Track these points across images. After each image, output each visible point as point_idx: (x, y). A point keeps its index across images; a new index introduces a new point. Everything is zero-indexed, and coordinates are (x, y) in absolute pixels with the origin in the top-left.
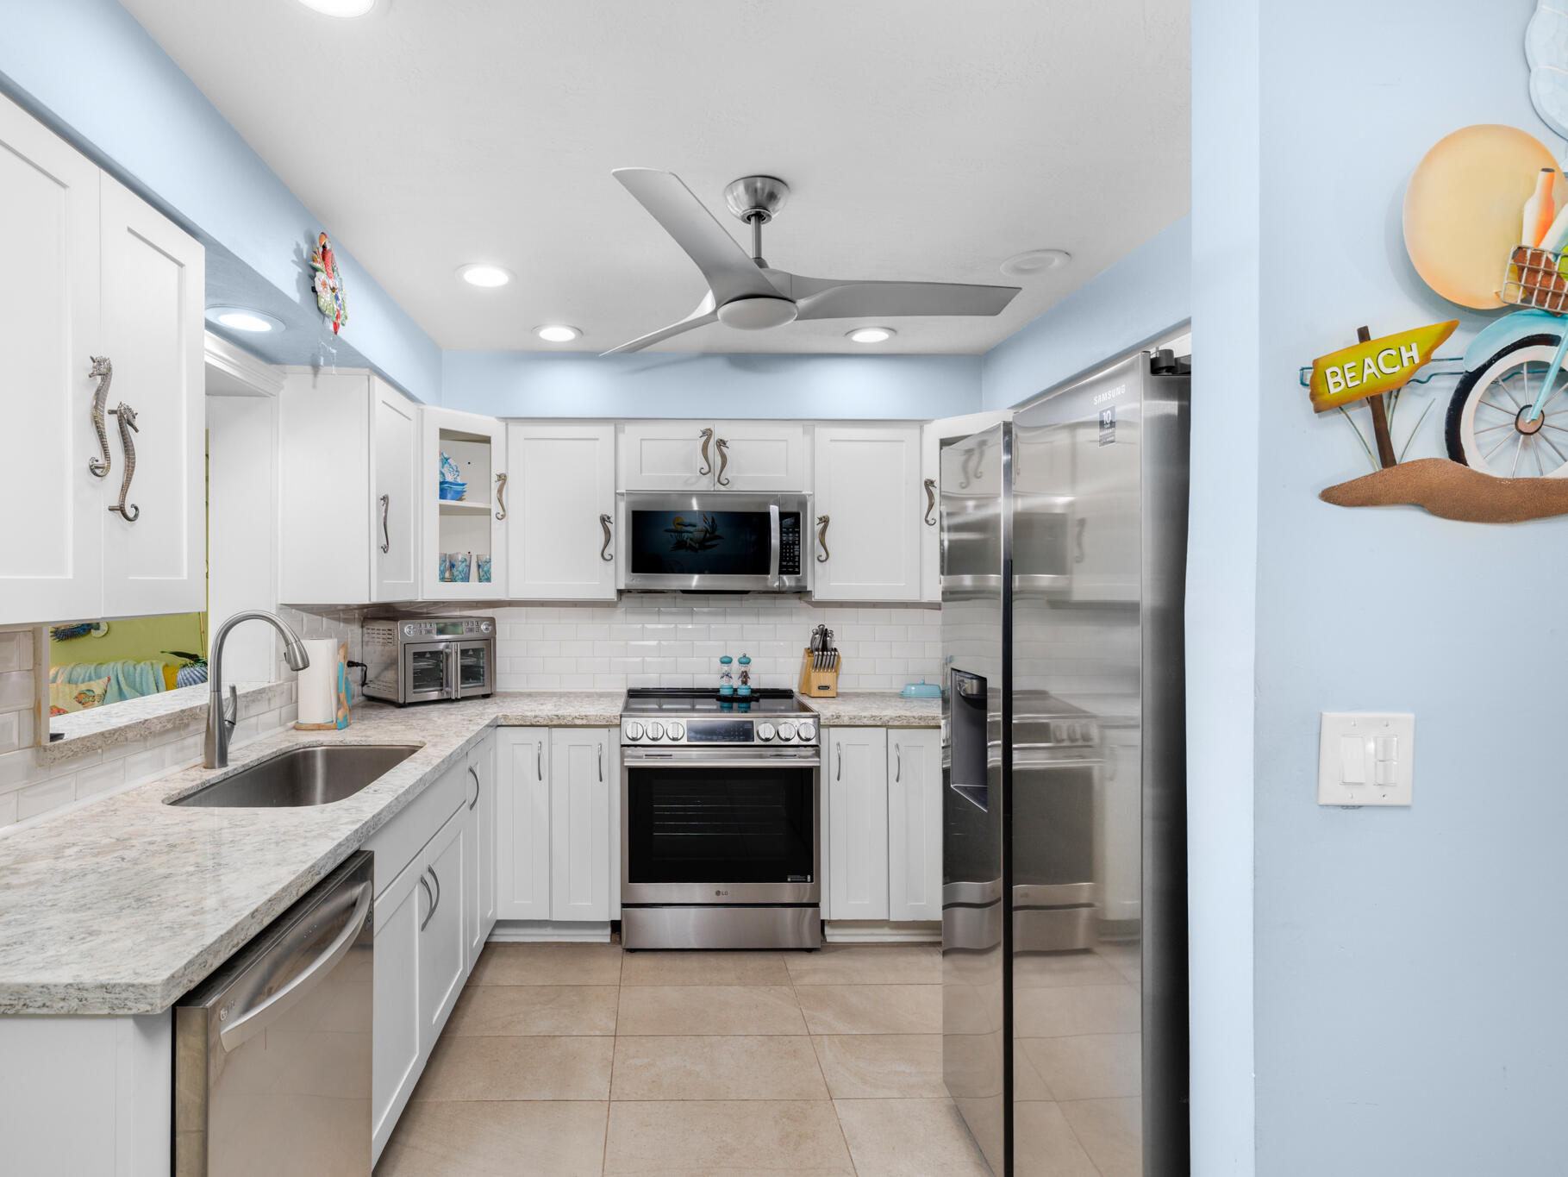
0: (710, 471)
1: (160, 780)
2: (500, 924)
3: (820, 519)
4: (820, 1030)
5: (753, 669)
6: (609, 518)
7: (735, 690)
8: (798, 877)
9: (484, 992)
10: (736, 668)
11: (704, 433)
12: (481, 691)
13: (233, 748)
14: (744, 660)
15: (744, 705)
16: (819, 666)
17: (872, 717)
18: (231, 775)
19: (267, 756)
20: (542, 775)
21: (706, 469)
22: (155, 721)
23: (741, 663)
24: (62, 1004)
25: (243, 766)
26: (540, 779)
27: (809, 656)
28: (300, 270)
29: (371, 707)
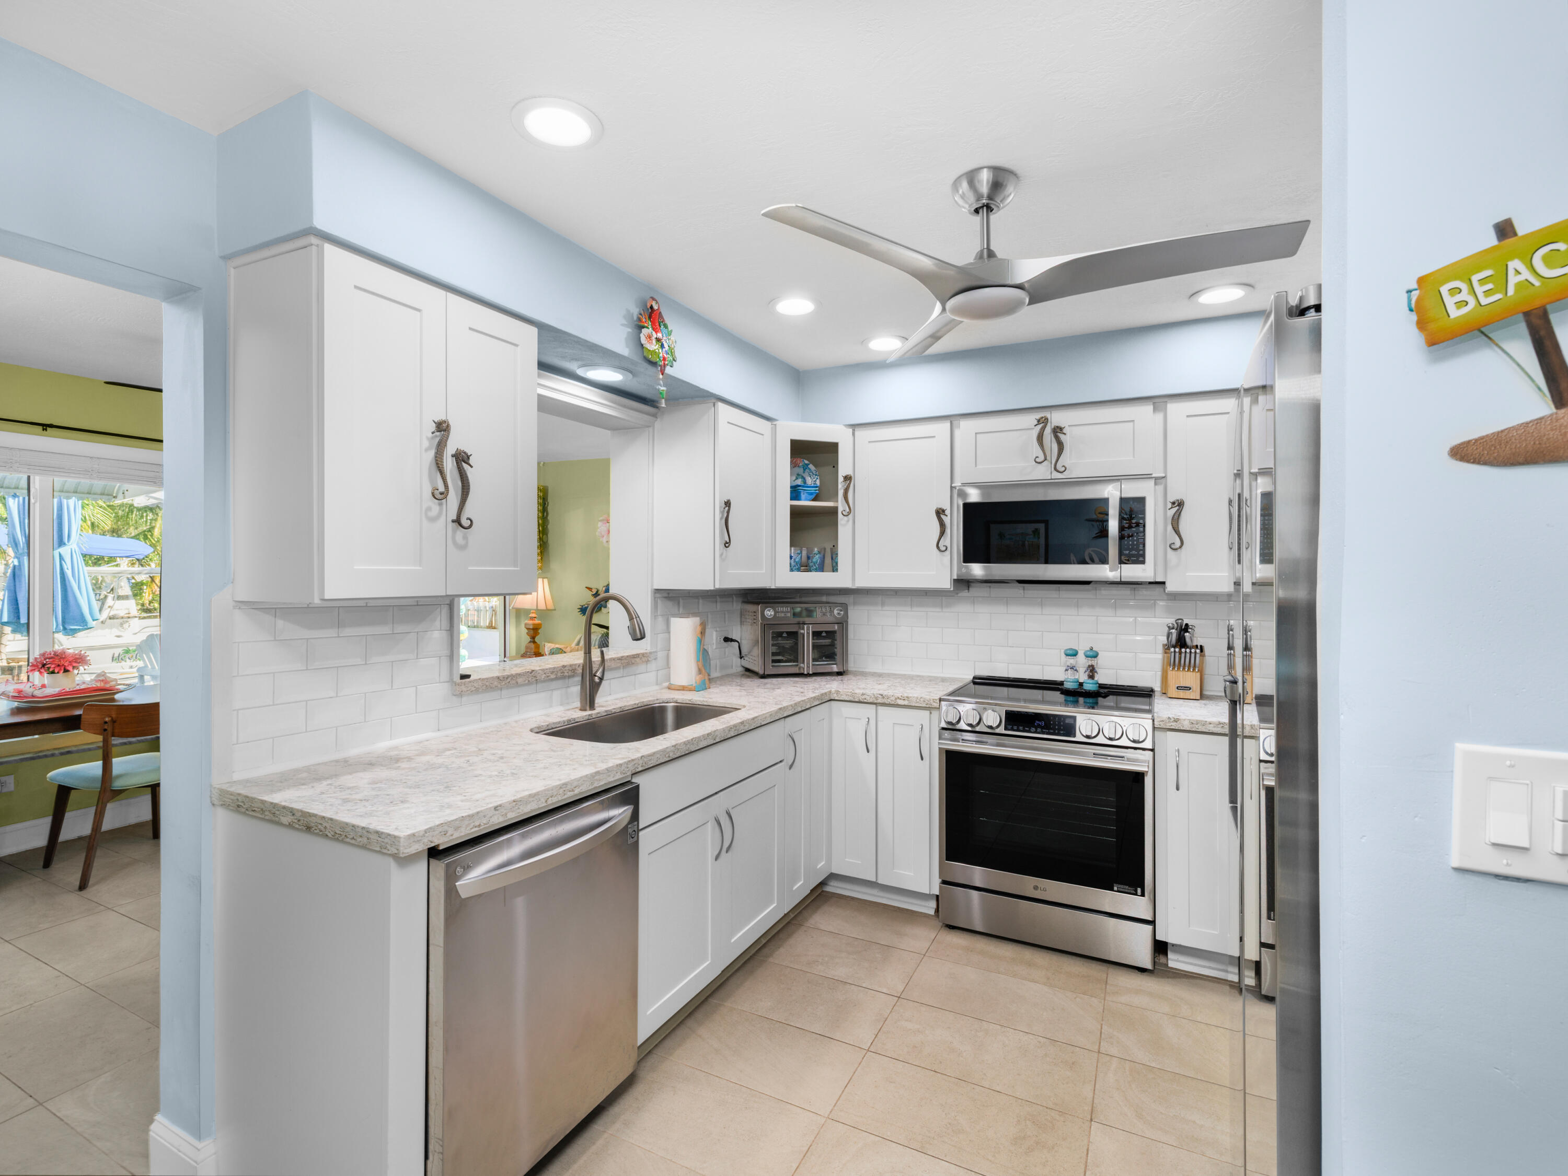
0: (1045, 459)
1: (544, 715)
2: (833, 876)
3: (1173, 503)
4: (1114, 1051)
5: (1100, 662)
6: (944, 511)
7: (1081, 684)
8: (1127, 887)
9: (805, 931)
10: (1082, 661)
11: (1039, 421)
12: (835, 668)
13: (600, 700)
14: (1091, 654)
15: (1090, 700)
16: (1177, 665)
17: (1220, 723)
18: (594, 717)
19: (629, 706)
20: (869, 748)
21: (1041, 458)
22: (540, 672)
23: (1087, 656)
24: (360, 839)
25: (606, 711)
26: (868, 751)
27: (1166, 653)
28: (630, 330)
29: (748, 677)
